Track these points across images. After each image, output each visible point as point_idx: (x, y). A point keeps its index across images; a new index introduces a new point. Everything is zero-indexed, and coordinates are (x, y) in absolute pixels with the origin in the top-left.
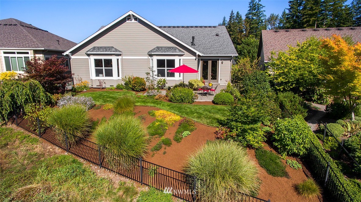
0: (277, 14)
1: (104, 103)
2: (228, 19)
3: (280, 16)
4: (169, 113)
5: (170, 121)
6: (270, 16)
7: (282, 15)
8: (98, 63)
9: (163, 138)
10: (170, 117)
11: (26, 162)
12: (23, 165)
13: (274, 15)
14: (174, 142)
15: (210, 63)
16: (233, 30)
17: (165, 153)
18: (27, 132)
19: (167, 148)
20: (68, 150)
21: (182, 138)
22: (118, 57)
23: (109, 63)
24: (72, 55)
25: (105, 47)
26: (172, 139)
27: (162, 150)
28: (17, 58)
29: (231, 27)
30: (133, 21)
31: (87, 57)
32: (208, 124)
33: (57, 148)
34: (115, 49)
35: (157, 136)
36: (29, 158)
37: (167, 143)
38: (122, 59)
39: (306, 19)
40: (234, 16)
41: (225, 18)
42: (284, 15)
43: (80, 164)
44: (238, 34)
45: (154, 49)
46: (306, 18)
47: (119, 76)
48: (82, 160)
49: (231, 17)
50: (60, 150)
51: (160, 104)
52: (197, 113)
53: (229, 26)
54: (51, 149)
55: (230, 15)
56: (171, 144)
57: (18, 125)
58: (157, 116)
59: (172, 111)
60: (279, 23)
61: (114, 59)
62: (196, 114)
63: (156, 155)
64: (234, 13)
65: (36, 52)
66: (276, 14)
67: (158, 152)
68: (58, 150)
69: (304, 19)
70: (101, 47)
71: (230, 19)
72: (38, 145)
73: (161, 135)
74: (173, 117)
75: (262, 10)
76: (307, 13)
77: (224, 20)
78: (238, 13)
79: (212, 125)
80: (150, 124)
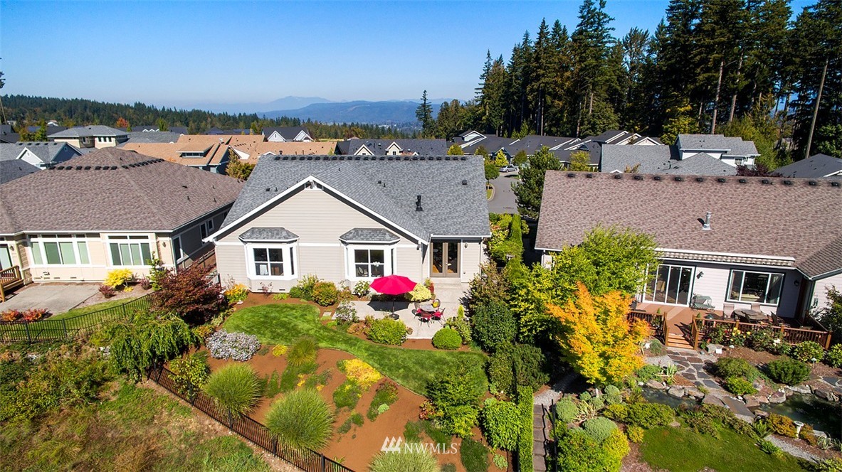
0: (644, 31)
1: (273, 342)
2: (534, 38)
3: (652, 33)
4: (366, 365)
5: (366, 383)
6: (630, 34)
7: (656, 32)
8: (260, 254)
9: (354, 413)
10: (366, 375)
11: (183, 446)
12: (180, 450)
13: (639, 30)
14: (367, 421)
15: (445, 246)
16: (544, 64)
17: (354, 437)
18: (173, 396)
19: (358, 428)
20: (231, 428)
21: (378, 414)
22: (291, 245)
23: (276, 255)
24: (217, 240)
25: (271, 229)
26: (364, 415)
27: (351, 432)
28: (129, 245)
29: (540, 58)
30: (315, 188)
31: (242, 244)
32: (415, 391)
33: (217, 423)
34: (287, 231)
35: (346, 408)
36: (186, 440)
37: (358, 421)
38: (298, 247)
39: (699, 56)
40: (548, 32)
41: (527, 35)
42: (660, 33)
43: (250, 451)
44: (557, 75)
45: (350, 232)
46: (700, 53)
47: (293, 273)
48: (250, 444)
49: (542, 34)
50: (221, 427)
51: (355, 345)
52: (404, 367)
53: (537, 56)
54: (210, 426)
55: (539, 31)
56: (363, 423)
57: (157, 381)
58: (349, 372)
59: (371, 362)
60: (648, 51)
61: (285, 249)
62: (402, 370)
63: (343, 438)
64: (547, 26)
65: (158, 235)
66: (642, 28)
67: (346, 435)
68: (219, 427)
69: (695, 56)
70: (264, 229)
71: (540, 38)
72: (192, 419)
73: (351, 407)
74: (370, 376)
75: (606, 26)
76: (702, 42)
77: (526, 39)
78: (557, 24)
79: (420, 392)
80: (337, 388)
